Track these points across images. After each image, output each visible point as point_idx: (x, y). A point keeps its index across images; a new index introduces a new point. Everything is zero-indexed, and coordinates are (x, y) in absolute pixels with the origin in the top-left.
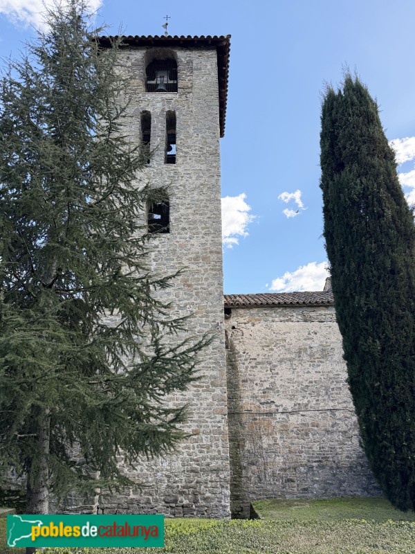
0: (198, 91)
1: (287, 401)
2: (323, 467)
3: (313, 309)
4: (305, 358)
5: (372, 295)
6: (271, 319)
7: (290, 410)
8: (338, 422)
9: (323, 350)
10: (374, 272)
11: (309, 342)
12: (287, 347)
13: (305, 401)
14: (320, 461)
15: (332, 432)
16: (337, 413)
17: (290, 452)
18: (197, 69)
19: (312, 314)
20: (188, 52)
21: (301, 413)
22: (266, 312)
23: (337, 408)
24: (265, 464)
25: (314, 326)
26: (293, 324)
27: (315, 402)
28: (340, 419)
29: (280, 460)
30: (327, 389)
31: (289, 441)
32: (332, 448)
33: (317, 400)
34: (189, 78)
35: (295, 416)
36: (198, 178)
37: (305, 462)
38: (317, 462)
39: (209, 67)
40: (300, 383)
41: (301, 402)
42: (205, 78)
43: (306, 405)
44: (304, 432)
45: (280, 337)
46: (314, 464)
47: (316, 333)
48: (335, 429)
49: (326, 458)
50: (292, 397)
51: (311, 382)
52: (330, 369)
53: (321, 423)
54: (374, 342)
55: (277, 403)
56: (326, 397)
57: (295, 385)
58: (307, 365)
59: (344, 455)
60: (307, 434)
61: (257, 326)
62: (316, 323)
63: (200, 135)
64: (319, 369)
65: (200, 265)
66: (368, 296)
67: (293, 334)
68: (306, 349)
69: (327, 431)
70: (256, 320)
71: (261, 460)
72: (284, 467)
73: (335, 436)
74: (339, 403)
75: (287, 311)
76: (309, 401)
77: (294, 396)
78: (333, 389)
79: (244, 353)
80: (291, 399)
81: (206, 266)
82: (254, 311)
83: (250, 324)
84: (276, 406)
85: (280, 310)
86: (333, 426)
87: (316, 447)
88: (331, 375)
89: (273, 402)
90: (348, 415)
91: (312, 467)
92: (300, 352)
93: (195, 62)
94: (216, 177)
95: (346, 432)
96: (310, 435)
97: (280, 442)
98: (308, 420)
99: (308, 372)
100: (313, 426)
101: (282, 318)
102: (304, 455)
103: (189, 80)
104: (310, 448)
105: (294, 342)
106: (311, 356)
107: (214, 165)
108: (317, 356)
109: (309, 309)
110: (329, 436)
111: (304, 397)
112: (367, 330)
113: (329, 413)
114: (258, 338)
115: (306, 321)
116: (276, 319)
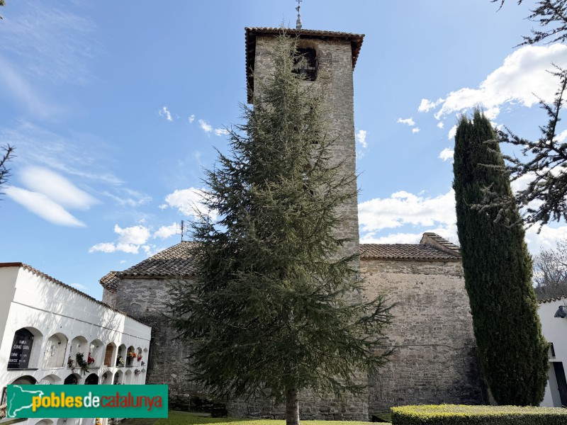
0: (337, 81)
1: (399, 337)
2: (427, 389)
3: (420, 264)
4: (414, 303)
5: (496, 275)
6: (386, 270)
7: (401, 344)
8: (439, 355)
9: (428, 297)
10: (497, 259)
11: (417, 290)
12: (399, 293)
13: (413, 338)
14: (424, 385)
15: (434, 363)
16: (438, 348)
17: (401, 377)
18: (336, 62)
19: (420, 268)
20: (328, 46)
21: (410, 347)
22: (382, 264)
23: (438, 344)
24: (381, 386)
25: (421, 277)
26: (404, 275)
27: (420, 339)
28: (440, 353)
29: (393, 383)
30: (430, 329)
31: (400, 368)
32: (434, 375)
33: (423, 337)
34: (329, 69)
35: (405, 349)
36: (338, 157)
37: (412, 385)
38: (422, 385)
39: (345, 60)
40: (410, 323)
41: (409, 338)
42: (342, 70)
43: (414, 341)
44: (411, 362)
45: (393, 285)
46: (420, 387)
47: (422, 283)
48: (436, 360)
49: (429, 383)
50: (402, 335)
51: (418, 323)
52: (433, 313)
53: (426, 355)
54: (496, 305)
55: (390, 339)
56: (430, 335)
57: (406, 325)
58: (414, 309)
59: (443, 380)
60: (414, 364)
61: (375, 276)
62: (423, 275)
63: (339, 121)
64: (424, 312)
65: (341, 229)
66: (492, 274)
67: (404, 284)
68: (414, 297)
69: (430, 362)
70: (374, 271)
71: (378, 383)
72: (396, 388)
73: (436, 366)
74: (440, 340)
75: (399, 264)
76: (416, 338)
77: (404, 333)
78: (435, 329)
79: (364, 297)
80: (402, 336)
81: (346, 230)
82: (372, 263)
83: (368, 274)
84: (390, 341)
85: (393, 263)
86: (434, 358)
87: (421, 375)
88: (434, 317)
89: (388, 338)
90: (447, 350)
91: (419, 389)
92: (409, 299)
93: (333, 55)
94: (352, 157)
95: (444, 363)
96: (417, 365)
97: (393, 370)
98: (415, 353)
99: (416, 315)
100: (419, 357)
101: (395, 270)
102: (411, 379)
103: (329, 71)
104: (417, 374)
105: (404, 289)
106: (419, 301)
107: (351, 146)
108: (423, 302)
109: (418, 263)
110: (432, 366)
111: (412, 334)
112: (490, 297)
113: (431, 347)
114: (375, 285)
115: (414, 273)
116: (390, 270)
